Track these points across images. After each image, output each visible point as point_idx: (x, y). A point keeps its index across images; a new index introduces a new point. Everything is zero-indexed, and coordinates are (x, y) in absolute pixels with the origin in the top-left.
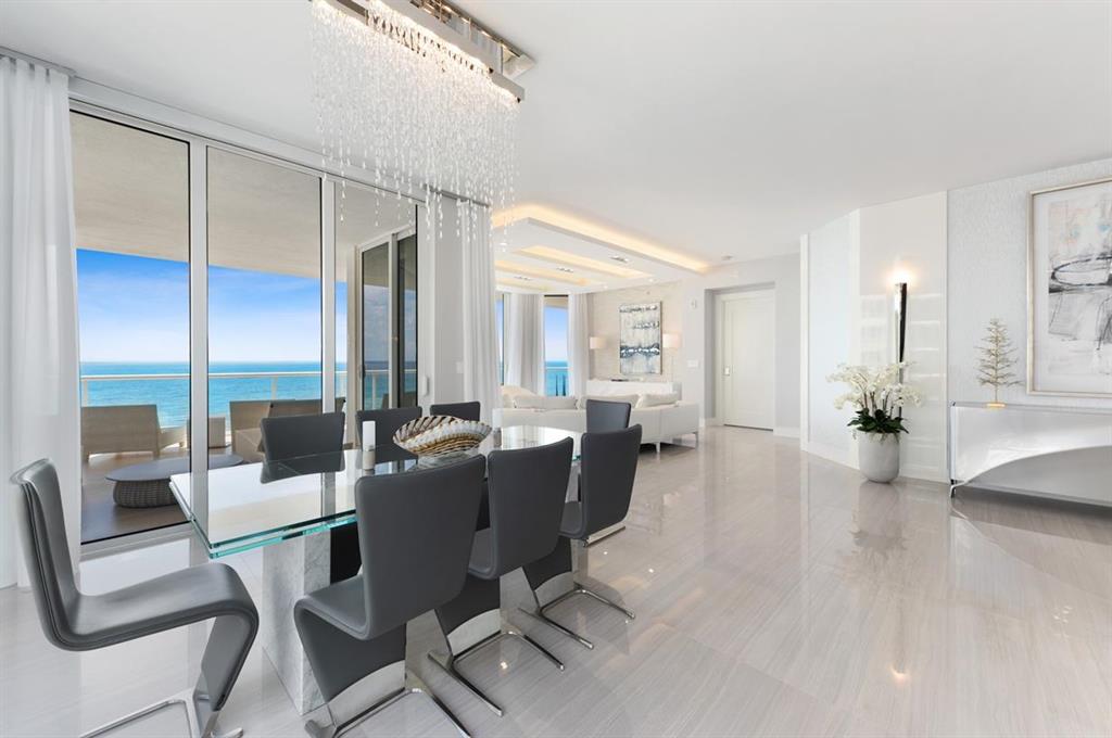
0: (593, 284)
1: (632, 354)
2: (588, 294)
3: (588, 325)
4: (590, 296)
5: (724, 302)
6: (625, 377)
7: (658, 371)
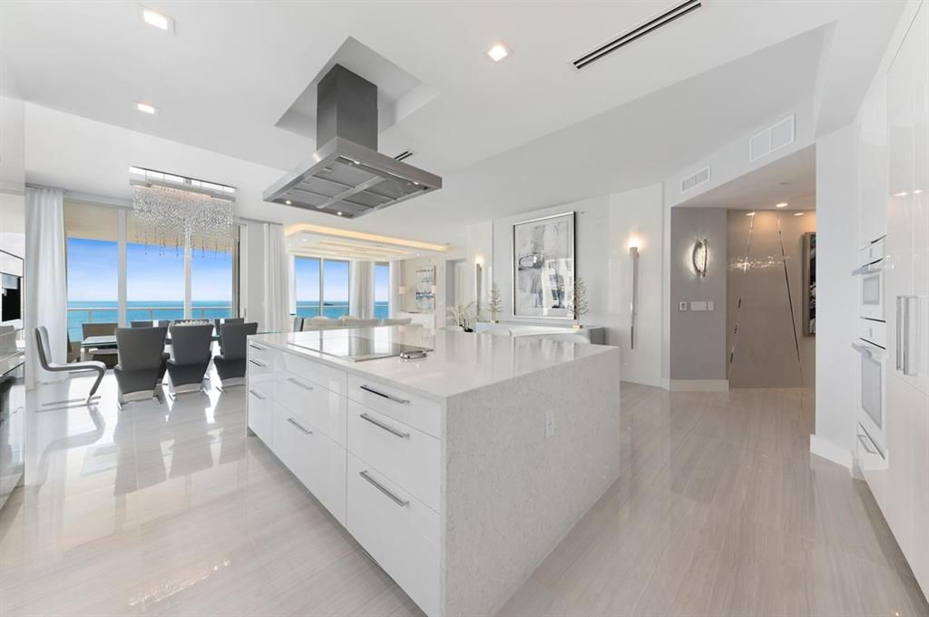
0: (406, 254)
1: (421, 297)
2: (402, 261)
3: (401, 279)
4: (403, 262)
5: (459, 268)
6: (416, 311)
7: (433, 307)
